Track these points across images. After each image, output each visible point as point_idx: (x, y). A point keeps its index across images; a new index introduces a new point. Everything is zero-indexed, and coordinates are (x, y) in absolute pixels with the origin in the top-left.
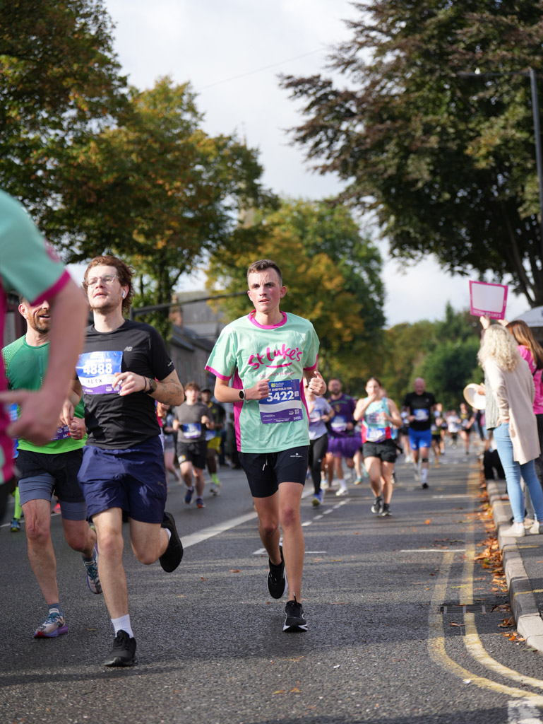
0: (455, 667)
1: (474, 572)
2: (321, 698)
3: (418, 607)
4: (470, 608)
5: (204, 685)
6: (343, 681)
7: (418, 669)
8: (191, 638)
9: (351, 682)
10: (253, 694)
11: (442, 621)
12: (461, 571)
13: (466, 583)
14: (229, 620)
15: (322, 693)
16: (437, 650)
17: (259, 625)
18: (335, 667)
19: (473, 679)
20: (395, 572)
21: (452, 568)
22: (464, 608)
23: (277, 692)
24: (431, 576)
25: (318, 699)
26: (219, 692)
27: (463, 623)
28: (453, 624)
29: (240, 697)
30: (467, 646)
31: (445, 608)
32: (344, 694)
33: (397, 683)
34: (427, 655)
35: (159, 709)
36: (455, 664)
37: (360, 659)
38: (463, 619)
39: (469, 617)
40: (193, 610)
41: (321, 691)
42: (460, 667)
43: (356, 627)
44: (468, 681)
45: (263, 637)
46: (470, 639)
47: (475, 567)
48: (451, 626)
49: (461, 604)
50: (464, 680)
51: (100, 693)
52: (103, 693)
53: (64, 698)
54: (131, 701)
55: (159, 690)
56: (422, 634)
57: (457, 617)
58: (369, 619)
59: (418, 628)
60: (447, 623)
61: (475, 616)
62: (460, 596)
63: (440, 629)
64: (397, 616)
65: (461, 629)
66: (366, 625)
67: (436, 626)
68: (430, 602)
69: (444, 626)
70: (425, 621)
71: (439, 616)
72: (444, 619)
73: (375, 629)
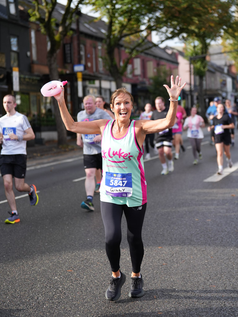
51: (208, 250)
52: (209, 251)
53: (196, 252)
54: (220, 255)
55: (229, 251)
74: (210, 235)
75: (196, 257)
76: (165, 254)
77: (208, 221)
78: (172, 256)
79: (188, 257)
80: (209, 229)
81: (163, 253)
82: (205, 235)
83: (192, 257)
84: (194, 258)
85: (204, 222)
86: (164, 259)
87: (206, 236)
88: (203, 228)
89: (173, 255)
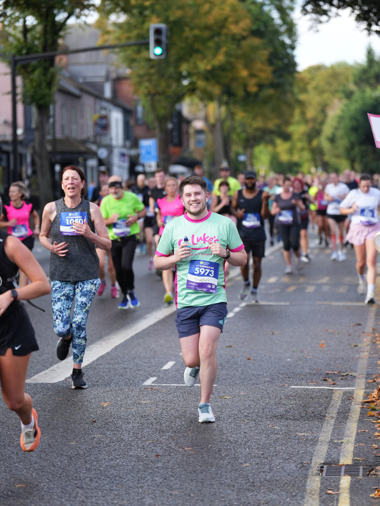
1: (359, 420)
3: (299, 466)
4: (351, 470)
8: (85, 500)
11: (319, 486)
12: (347, 418)
13: (348, 436)
14: (121, 478)
17: (148, 486)
20: (282, 417)
21: (338, 413)
22: (343, 469)
27: (338, 490)
28: (330, 492)
31: (325, 467)
38: (339, 484)
39: (345, 481)
40: (86, 462)
43: (239, 491)
45: (152, 501)
47: (361, 413)
48: (327, 493)
49: (340, 464)
56: (299, 503)
57: (334, 482)
58: (251, 480)
59: (295, 496)
60: (324, 488)
61: (351, 481)
62: (341, 454)
63: (316, 497)
64: (278, 478)
65: (335, 498)
66: (248, 489)
67: (313, 492)
68: (311, 460)
69: (320, 493)
70: (304, 485)
71: (318, 479)
72: (322, 484)
73: (256, 495)
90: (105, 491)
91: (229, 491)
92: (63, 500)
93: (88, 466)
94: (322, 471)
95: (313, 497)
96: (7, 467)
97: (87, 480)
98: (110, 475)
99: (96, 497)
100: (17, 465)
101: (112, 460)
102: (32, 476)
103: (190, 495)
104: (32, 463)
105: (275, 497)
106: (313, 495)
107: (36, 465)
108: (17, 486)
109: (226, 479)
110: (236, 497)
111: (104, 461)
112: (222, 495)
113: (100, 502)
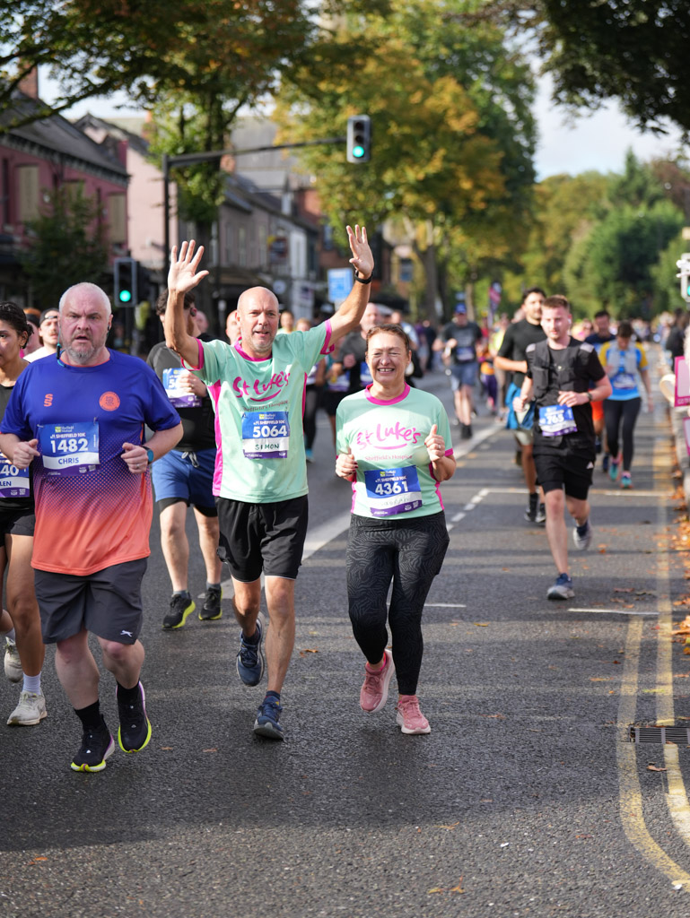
0: (659, 855)
1: (673, 660)
2: (491, 904)
3: (600, 727)
4: (675, 733)
5: (335, 868)
6: (516, 874)
7: (611, 857)
9: (526, 876)
10: (402, 890)
11: (635, 758)
12: (655, 657)
13: (661, 684)
14: (350, 741)
15: (491, 895)
16: (633, 820)
18: (502, 845)
19: (684, 882)
20: (563, 653)
21: (642, 649)
22: (663, 732)
23: (433, 890)
24: (614, 666)
25: (488, 906)
26: (356, 884)
27: (663, 764)
28: (652, 768)
29: (387, 896)
30: (673, 814)
31: (637, 728)
32: (519, 899)
33: (586, 883)
34: (621, 828)
35: (285, 911)
36: (659, 849)
37: (534, 830)
38: (663, 756)
39: (671, 752)
40: (298, 716)
41: (490, 891)
42: (666, 857)
43: (522, 764)
44: (678, 886)
46: (675, 801)
47: (673, 650)
48: (648, 770)
49: (658, 725)
50: (673, 883)
51: (203, 874)
52: (207, 874)
53: (158, 881)
54: (246, 894)
55: (278, 874)
56: (611, 784)
57: (655, 752)
58: (536, 748)
59: (604, 772)
60: (643, 763)
61: (679, 752)
62: (657, 710)
63: (633, 775)
64: (574, 745)
65: (662, 778)
66: (535, 762)
67: (628, 768)
68: (616, 718)
69: (639, 770)
70: (613, 757)
71: (630, 747)
72: (638, 755)
73: (547, 771)
74: (210, 810)
75: (157, 903)
76: (43, 891)
77: (208, 755)
78: (69, 897)
79: (128, 902)
80: (209, 787)
81: (37, 889)
82: (193, 811)
83: (141, 902)
84: (149, 905)
85: (194, 757)
86: (39, 912)
87: (196, 813)
88: (188, 781)
89: (73, 894)
90: (331, 762)
91: (508, 765)
92: (273, 774)
93: (302, 722)
94: (633, 735)
95: (630, 775)
96: (188, 722)
97: (302, 743)
98: (335, 736)
99: (318, 769)
100: (202, 718)
101: (335, 713)
102: (224, 737)
103: (452, 770)
104: (223, 716)
105: (575, 774)
106: (629, 772)
107: (228, 720)
108: (205, 751)
109: (501, 745)
110: (520, 774)
111: (323, 715)
112: (499, 770)
113: (326, 777)
